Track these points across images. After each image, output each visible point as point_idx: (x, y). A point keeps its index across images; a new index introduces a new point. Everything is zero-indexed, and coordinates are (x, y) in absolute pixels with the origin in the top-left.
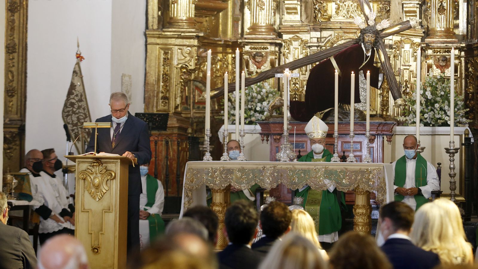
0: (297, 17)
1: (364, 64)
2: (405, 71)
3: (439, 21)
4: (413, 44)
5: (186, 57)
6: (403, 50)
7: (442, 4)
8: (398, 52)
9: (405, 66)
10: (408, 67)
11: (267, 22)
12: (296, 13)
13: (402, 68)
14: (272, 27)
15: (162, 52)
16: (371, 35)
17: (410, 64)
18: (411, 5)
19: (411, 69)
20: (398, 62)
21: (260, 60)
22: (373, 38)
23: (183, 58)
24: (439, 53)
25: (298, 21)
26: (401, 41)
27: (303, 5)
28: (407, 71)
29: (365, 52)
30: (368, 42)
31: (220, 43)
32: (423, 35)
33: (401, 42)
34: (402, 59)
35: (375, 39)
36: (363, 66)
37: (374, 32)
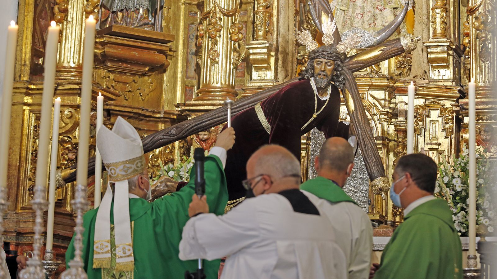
0: (270, 75)
1: (315, 116)
2: (431, 152)
3: (481, 71)
4: (443, 109)
5: (67, 124)
6: (428, 120)
7: (485, 44)
8: (420, 123)
9: (431, 144)
10: (436, 147)
11: (223, 81)
12: (268, 68)
13: (427, 147)
14: (232, 90)
15: (34, 117)
16: (325, 61)
17: (439, 141)
18: (439, 49)
19: (441, 149)
20: (421, 139)
21: (205, 137)
22: (329, 66)
23: (63, 125)
24: (480, 121)
25: (271, 81)
26: (425, 105)
27: (280, 57)
28: (435, 152)
29: (316, 93)
30: (320, 75)
31: (159, 116)
32: (458, 95)
33: (424, 107)
34: (427, 133)
35: (335, 70)
36: (315, 119)
37: (330, 55)
